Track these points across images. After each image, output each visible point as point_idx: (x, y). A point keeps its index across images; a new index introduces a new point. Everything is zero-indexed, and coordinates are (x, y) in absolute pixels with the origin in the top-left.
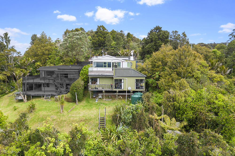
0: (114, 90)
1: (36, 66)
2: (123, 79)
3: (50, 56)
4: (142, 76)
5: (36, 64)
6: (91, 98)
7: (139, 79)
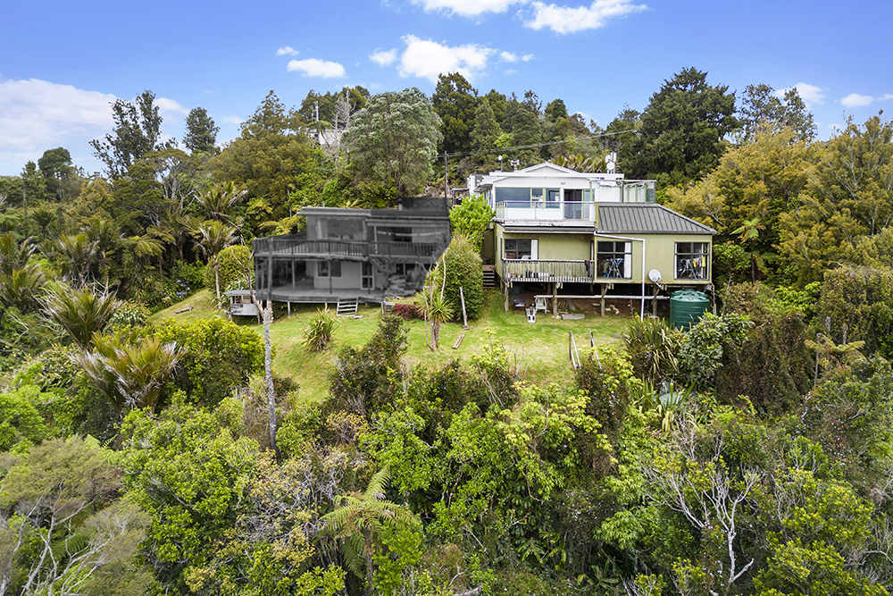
0: (597, 281)
1: (253, 212)
2: (631, 241)
3: (298, 178)
4: (700, 229)
5: (253, 207)
6: (507, 309)
7: (690, 243)
